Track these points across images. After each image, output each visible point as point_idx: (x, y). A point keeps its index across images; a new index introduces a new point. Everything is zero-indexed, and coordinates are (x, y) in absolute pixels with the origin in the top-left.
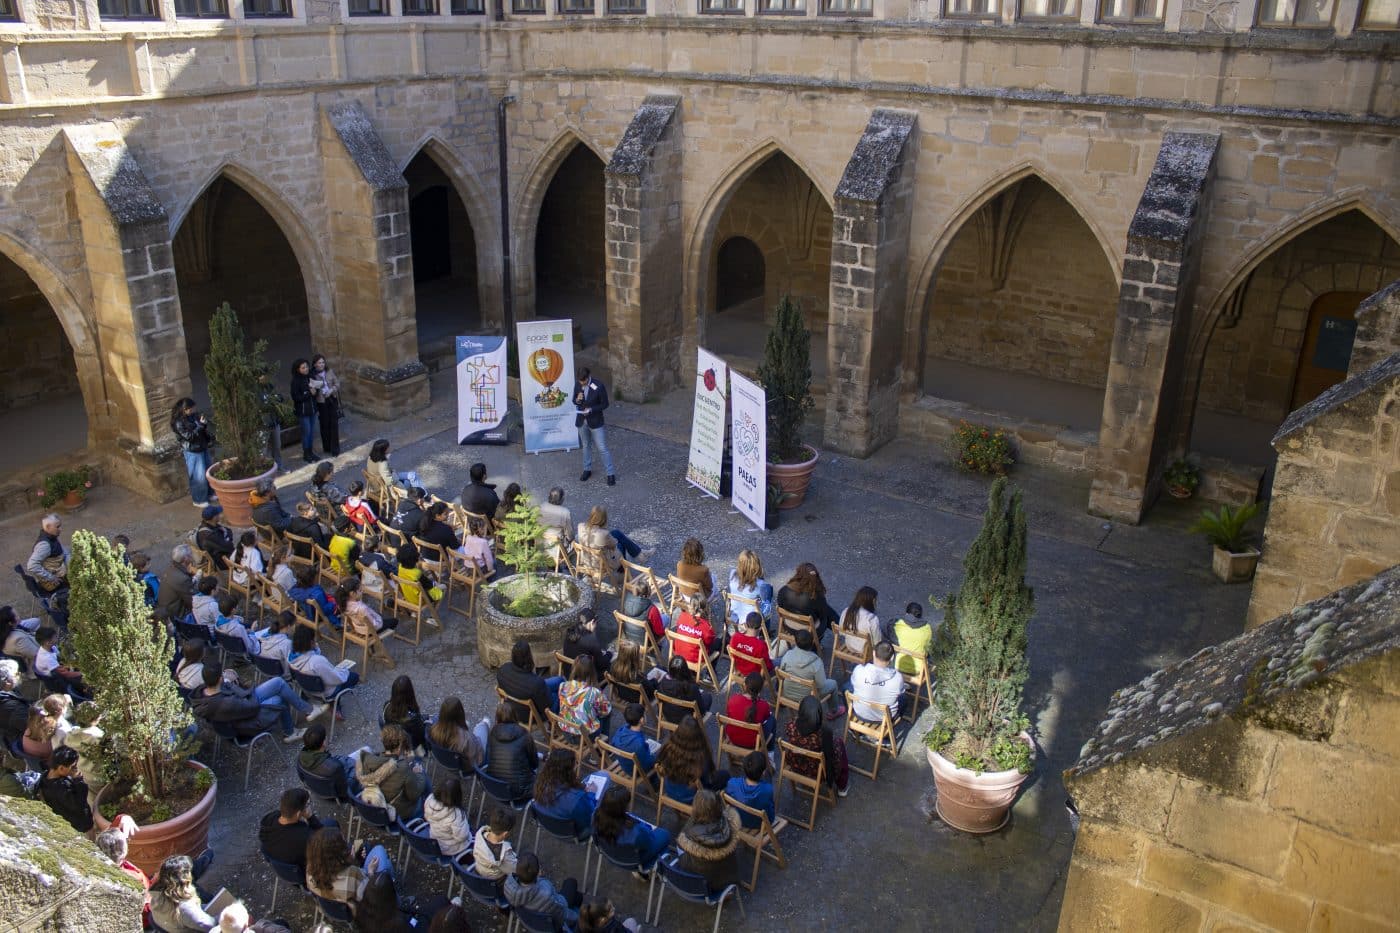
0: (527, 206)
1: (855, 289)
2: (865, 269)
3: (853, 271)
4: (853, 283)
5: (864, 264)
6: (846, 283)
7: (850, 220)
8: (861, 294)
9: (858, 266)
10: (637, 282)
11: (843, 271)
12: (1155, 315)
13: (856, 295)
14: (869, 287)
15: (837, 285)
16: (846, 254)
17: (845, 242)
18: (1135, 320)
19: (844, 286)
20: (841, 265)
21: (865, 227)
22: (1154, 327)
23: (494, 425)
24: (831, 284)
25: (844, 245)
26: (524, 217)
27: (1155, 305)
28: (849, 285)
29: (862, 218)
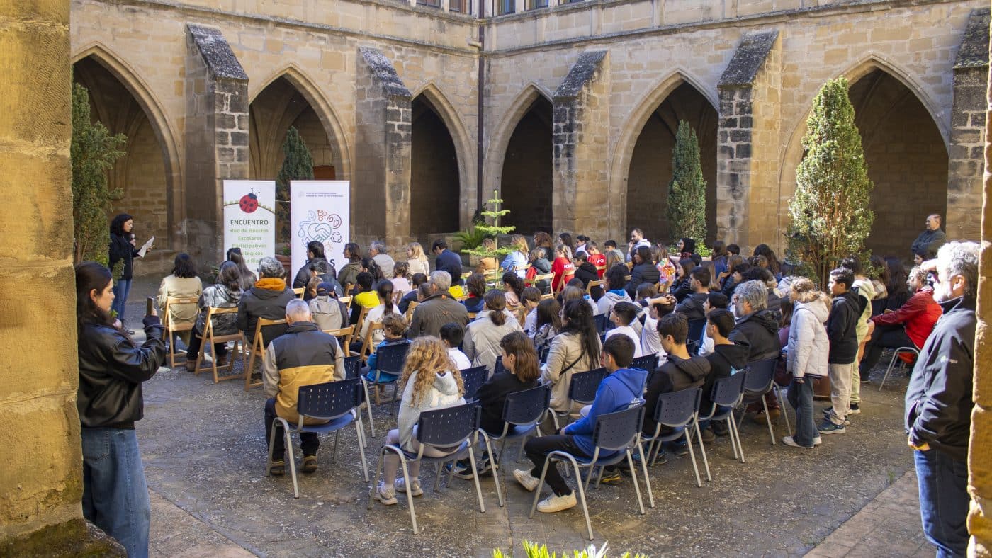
1: (235, 148)
2: (241, 131)
3: (232, 134)
4: (234, 143)
5: (240, 128)
6: (227, 144)
7: (228, 95)
8: (239, 151)
9: (236, 130)
11: (224, 135)
12: (403, 140)
13: (235, 153)
14: (245, 145)
15: (221, 146)
16: (227, 122)
17: (225, 112)
18: (395, 144)
19: (226, 147)
20: (223, 130)
21: (240, 100)
22: (404, 147)
24: (216, 146)
25: (225, 115)
27: (403, 134)
28: (230, 146)
29: (237, 93)
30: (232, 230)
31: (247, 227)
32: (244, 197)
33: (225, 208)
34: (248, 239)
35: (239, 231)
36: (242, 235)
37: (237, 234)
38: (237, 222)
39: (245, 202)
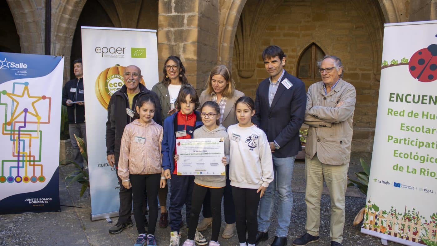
0: (67, 16)
10: (194, 35)
23: (39, 186)
26: (64, 25)
30: (390, 112)
31: (419, 108)
32: (420, 52)
33: (383, 71)
34: (418, 130)
35: (402, 114)
36: (406, 120)
37: (399, 120)
38: (401, 98)
39: (421, 62)
